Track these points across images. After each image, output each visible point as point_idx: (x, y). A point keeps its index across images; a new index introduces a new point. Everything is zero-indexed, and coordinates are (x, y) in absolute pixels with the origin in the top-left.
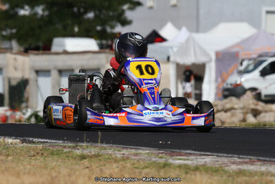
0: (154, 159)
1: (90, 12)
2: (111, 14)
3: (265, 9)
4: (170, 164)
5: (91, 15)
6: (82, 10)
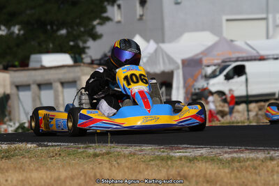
0: (157, 154)
1: (62, 29)
2: (82, 29)
3: (225, 18)
5: (64, 32)
6: (55, 28)
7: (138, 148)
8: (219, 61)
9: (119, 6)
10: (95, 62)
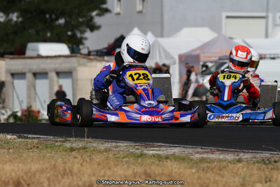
0: (132, 151)
1: (61, 18)
3: (225, 14)
4: (145, 154)
5: (62, 21)
6: (53, 16)
7: (114, 144)
8: (217, 58)
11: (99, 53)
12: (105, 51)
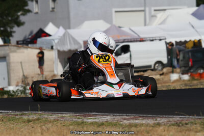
0: (74, 120)
2: (10, 18)
3: (114, 10)
4: (86, 122)
7: (60, 115)
9: (37, 2)
10: (20, 43)
11: (25, 42)
12: (29, 40)
